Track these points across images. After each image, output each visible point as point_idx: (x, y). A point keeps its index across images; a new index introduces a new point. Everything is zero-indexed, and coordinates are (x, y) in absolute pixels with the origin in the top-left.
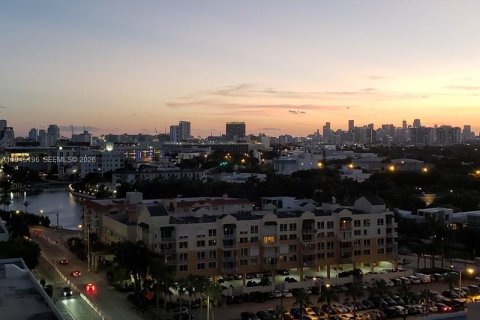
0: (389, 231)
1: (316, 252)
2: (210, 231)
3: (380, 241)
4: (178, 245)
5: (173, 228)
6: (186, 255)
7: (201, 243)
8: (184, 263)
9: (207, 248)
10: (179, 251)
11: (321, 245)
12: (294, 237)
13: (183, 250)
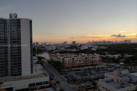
0: (100, 59)
1: (88, 62)
2: (70, 59)
3: (98, 60)
5: (64, 59)
7: (69, 61)
10: (65, 62)
11: (89, 61)
12: (84, 60)
13: (66, 62)
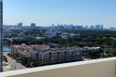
0: (81, 53)
2: (46, 54)
3: (79, 55)
4: (40, 57)
5: (38, 54)
6: (41, 59)
7: (44, 57)
8: (41, 61)
9: (46, 58)
12: (63, 55)
13: (41, 58)
